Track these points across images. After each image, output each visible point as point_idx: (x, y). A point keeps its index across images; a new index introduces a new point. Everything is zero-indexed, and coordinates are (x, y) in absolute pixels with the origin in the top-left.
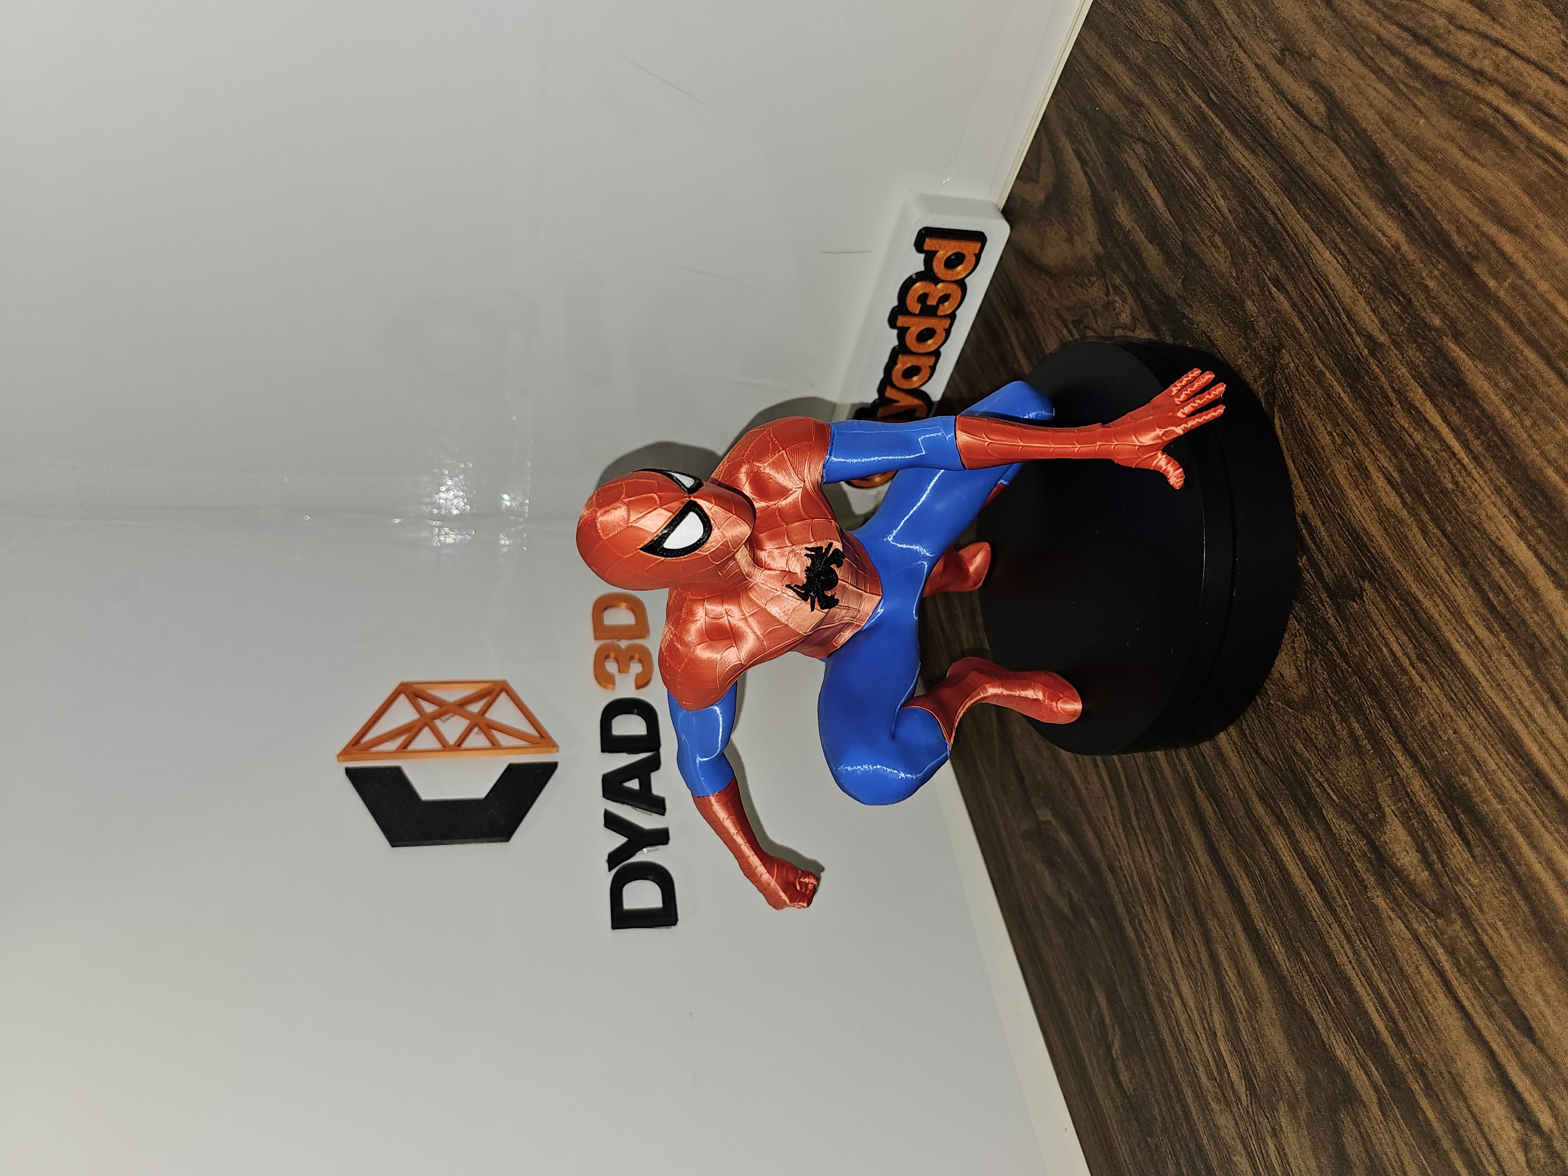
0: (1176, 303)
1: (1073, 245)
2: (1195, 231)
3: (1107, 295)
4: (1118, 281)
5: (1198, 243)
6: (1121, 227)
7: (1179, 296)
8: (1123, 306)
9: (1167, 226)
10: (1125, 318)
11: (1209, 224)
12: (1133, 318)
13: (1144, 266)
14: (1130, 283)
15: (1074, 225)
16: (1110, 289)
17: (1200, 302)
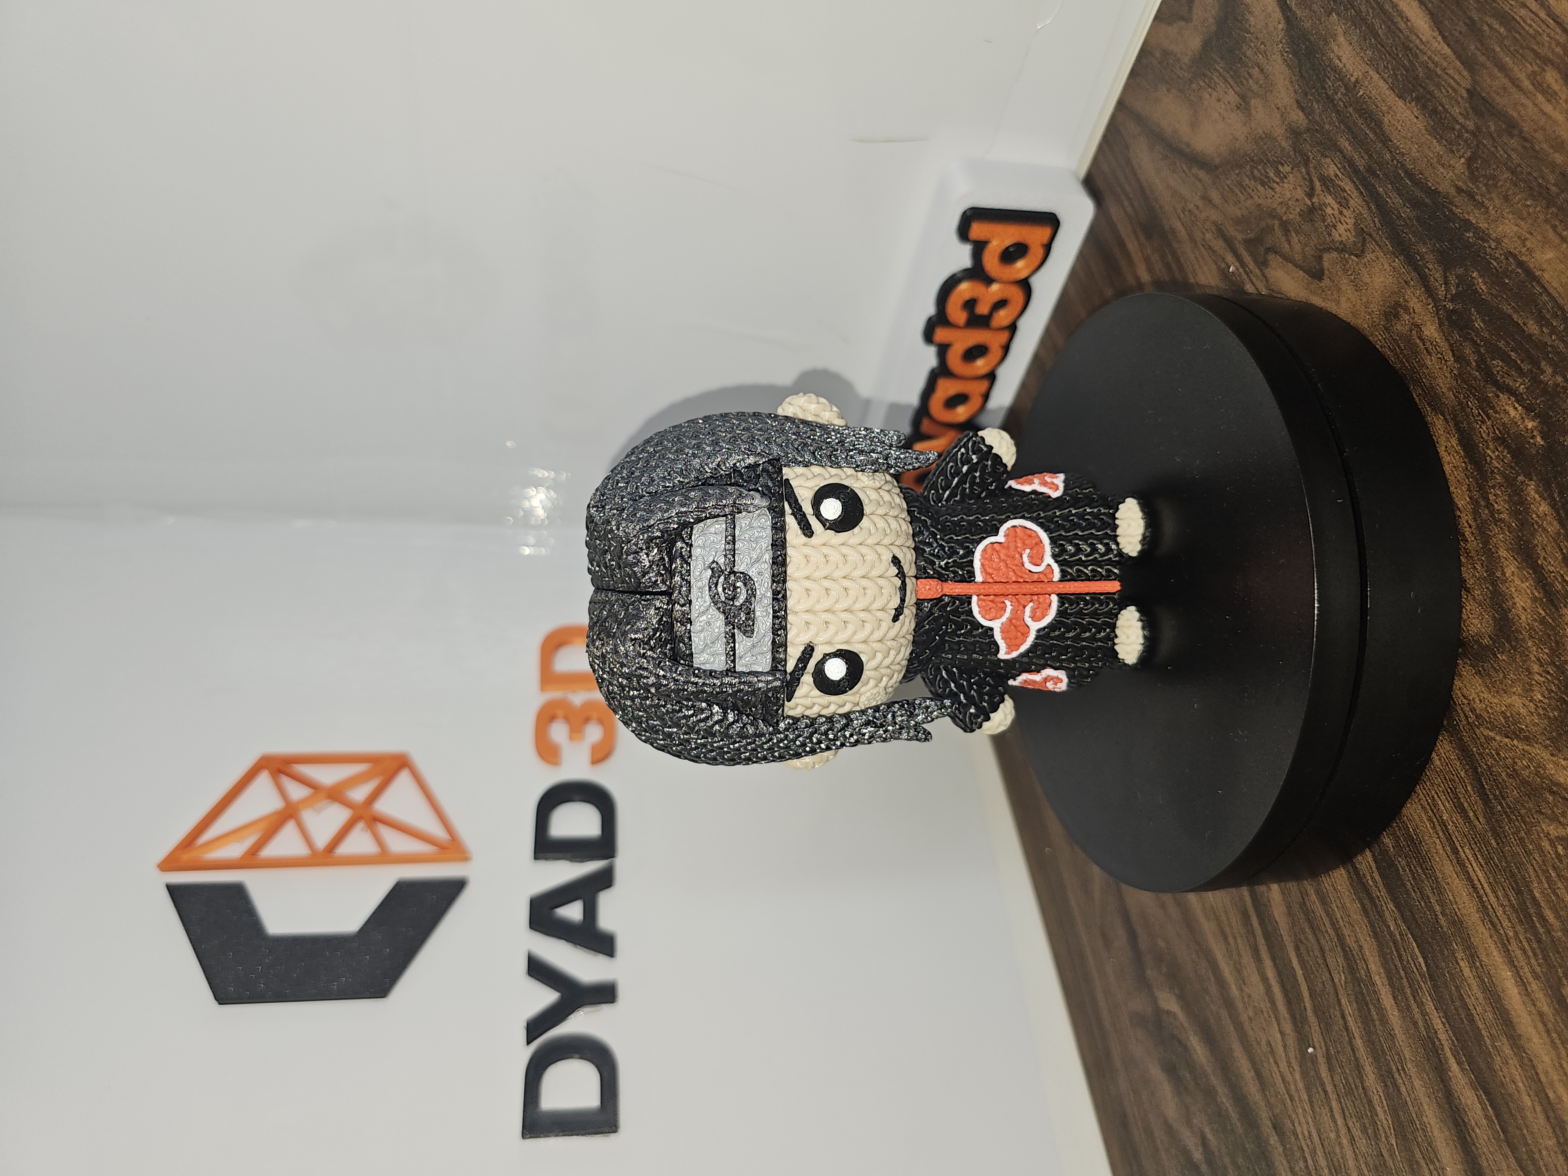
0: (1451, 203)
1: (1249, 115)
2: (1502, 67)
3: (1310, 195)
4: (1332, 169)
5: (1505, 89)
6: (1340, 76)
7: (1459, 190)
8: (1341, 213)
9: (1436, 64)
10: (1344, 232)
11: (1533, 50)
12: (1361, 232)
13: (1385, 140)
14: (1356, 171)
15: (1251, 81)
16: (1317, 184)
17: (1506, 199)
